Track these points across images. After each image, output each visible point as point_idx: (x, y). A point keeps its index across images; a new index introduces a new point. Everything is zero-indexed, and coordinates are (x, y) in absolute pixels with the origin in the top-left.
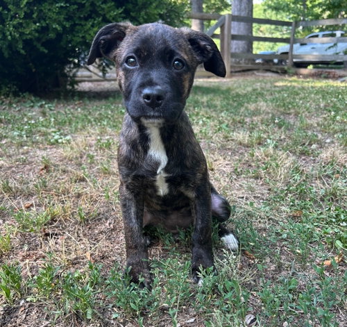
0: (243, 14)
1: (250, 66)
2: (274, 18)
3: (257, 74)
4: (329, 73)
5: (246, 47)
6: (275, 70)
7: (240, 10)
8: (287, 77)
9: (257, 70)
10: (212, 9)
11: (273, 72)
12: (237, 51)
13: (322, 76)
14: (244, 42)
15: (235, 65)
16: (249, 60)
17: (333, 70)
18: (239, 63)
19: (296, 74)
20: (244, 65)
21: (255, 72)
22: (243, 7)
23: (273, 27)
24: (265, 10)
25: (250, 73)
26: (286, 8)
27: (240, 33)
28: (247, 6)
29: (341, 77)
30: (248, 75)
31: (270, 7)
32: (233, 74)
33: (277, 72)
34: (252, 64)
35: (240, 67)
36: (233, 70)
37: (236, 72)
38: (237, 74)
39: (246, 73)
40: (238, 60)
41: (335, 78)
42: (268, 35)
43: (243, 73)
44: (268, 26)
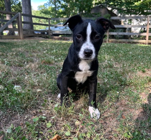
0: (27, 13)
1: (32, 35)
2: (45, 17)
3: (36, 38)
4: (65, 38)
5: (30, 27)
6: (43, 36)
7: (26, 12)
8: (47, 39)
9: (36, 36)
10: (17, 11)
11: (43, 37)
12: (26, 28)
13: (62, 39)
14: (29, 25)
15: (26, 34)
16: (32, 32)
17: (66, 37)
18: (27, 33)
19: (52, 38)
20: (30, 34)
21: (35, 37)
22: (27, 10)
23: (45, 20)
24: (41, 13)
25: (33, 37)
26: (49, 13)
27: (27, 21)
28: (29, 10)
29: (69, 39)
30: (32, 38)
31: (42, 12)
32: (25, 38)
33: (44, 38)
34: (33, 34)
35: (28, 35)
36: (25, 36)
37: (26, 37)
38: (27, 38)
39: (31, 38)
40: (27, 32)
41: (66, 40)
42: (43, 23)
43: (29, 38)
44: (43, 20)
